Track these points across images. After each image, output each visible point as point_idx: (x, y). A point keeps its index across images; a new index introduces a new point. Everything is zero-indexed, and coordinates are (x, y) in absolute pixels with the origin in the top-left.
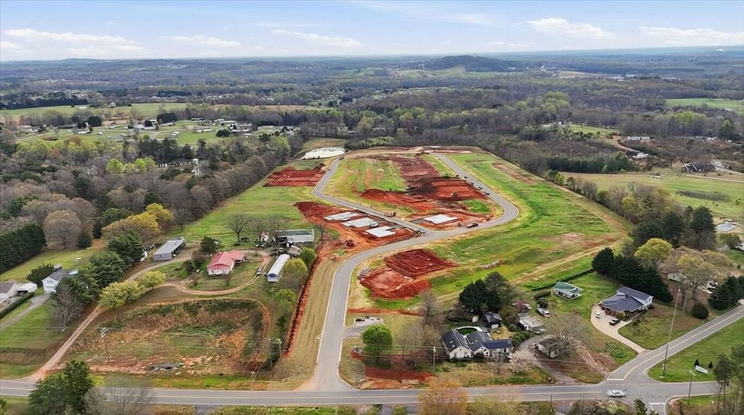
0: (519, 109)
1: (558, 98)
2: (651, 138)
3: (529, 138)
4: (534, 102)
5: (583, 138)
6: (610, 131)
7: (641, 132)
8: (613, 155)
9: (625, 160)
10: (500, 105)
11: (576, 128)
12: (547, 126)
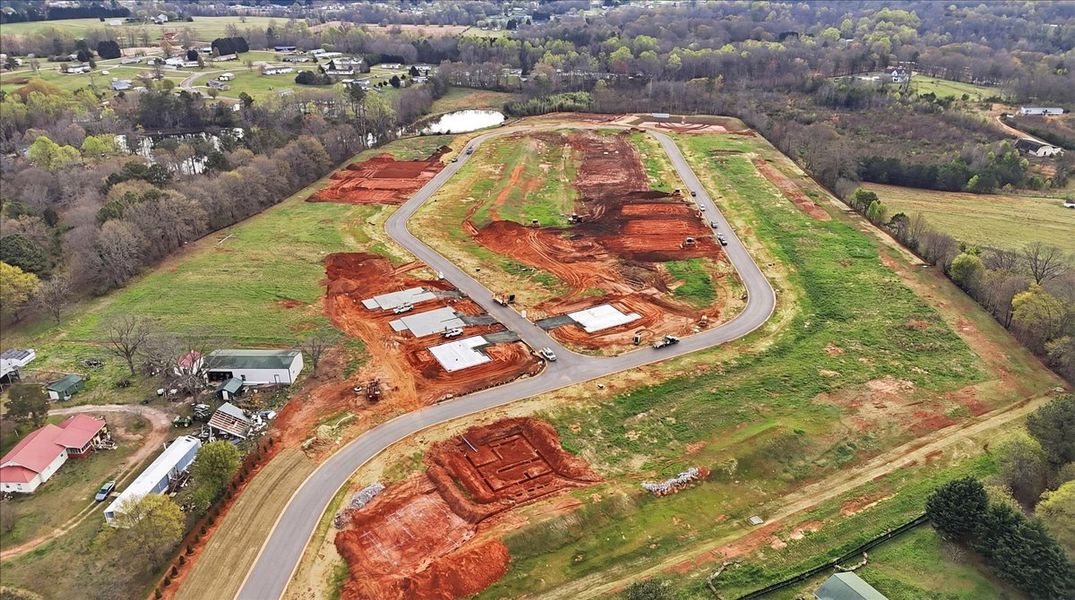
0: (825, 45)
1: (899, 21)
2: (1066, 112)
3: (833, 103)
4: (854, 29)
5: (934, 105)
6: (987, 93)
7: (1046, 97)
8: (992, 149)
9: (1014, 162)
10: (793, 34)
11: (923, 85)
12: (870, 79)
